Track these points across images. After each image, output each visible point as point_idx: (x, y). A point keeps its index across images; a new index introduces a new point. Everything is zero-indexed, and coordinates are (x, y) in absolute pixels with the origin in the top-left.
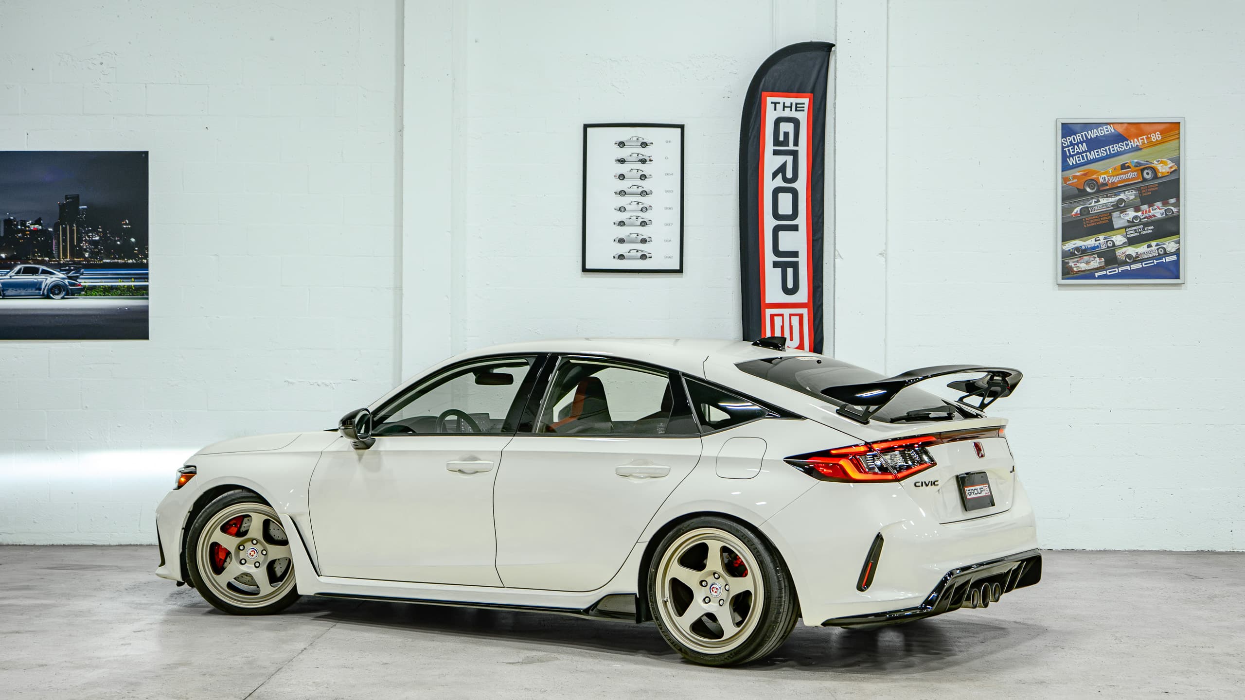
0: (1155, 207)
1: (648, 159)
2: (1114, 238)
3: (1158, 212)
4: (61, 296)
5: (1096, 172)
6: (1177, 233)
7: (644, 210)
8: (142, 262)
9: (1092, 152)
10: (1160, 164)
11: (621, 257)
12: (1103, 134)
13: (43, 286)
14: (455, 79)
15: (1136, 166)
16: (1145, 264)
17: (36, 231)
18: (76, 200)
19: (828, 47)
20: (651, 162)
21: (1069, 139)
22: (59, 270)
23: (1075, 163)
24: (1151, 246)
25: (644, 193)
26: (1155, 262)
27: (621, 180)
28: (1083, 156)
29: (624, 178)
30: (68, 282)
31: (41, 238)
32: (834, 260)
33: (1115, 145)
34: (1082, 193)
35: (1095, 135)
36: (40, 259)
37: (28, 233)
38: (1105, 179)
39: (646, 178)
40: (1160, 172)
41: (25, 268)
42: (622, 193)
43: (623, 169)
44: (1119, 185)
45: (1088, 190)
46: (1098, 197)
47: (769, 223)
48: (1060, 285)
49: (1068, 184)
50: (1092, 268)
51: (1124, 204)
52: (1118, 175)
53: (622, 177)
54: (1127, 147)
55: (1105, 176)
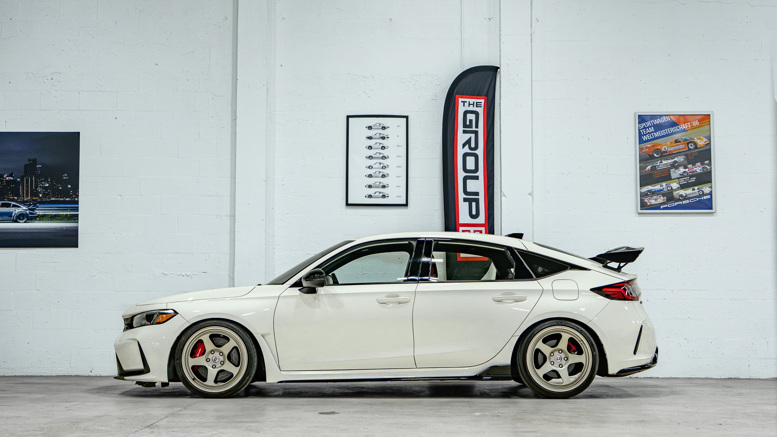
0: (697, 166)
1: (386, 137)
2: (672, 185)
3: (698, 168)
4: (24, 220)
5: (660, 145)
6: (710, 182)
7: (384, 168)
8: (75, 200)
9: (657, 133)
10: (698, 140)
11: (370, 196)
12: (664, 121)
13: (13, 215)
14: (268, 89)
15: (684, 141)
16: (691, 201)
17: (9, 180)
18: (35, 162)
19: (495, 69)
20: (388, 139)
21: (643, 125)
22: (23, 205)
23: (647, 139)
24: (695, 190)
25: (384, 158)
26: (697, 199)
27: (370, 149)
28: (651, 135)
29: (372, 148)
30: (29, 212)
31: (13, 186)
32: (501, 198)
33: (671, 129)
34: (652, 157)
35: (659, 122)
36: (12, 198)
37: (5, 182)
38: (665, 149)
39: (385, 148)
40: (698, 145)
41: (2, 203)
42: (370, 157)
43: (371, 143)
44: (674, 152)
45: (655, 155)
46: (661, 160)
47: (461, 174)
48: (639, 214)
49: (643, 152)
50: (659, 203)
51: (677, 163)
52: (673, 146)
53: (370, 148)
54: (678, 130)
55: (665, 147)
